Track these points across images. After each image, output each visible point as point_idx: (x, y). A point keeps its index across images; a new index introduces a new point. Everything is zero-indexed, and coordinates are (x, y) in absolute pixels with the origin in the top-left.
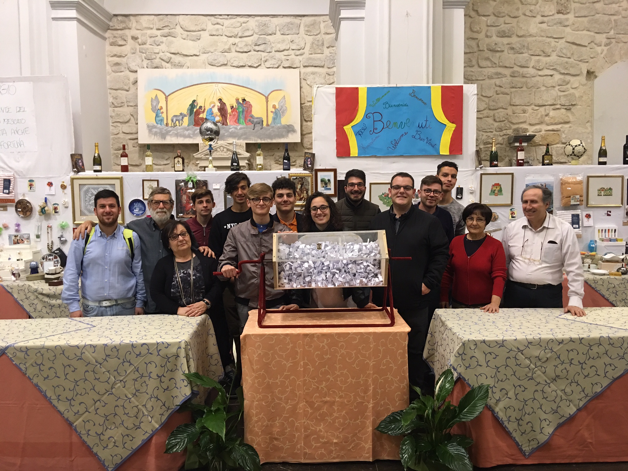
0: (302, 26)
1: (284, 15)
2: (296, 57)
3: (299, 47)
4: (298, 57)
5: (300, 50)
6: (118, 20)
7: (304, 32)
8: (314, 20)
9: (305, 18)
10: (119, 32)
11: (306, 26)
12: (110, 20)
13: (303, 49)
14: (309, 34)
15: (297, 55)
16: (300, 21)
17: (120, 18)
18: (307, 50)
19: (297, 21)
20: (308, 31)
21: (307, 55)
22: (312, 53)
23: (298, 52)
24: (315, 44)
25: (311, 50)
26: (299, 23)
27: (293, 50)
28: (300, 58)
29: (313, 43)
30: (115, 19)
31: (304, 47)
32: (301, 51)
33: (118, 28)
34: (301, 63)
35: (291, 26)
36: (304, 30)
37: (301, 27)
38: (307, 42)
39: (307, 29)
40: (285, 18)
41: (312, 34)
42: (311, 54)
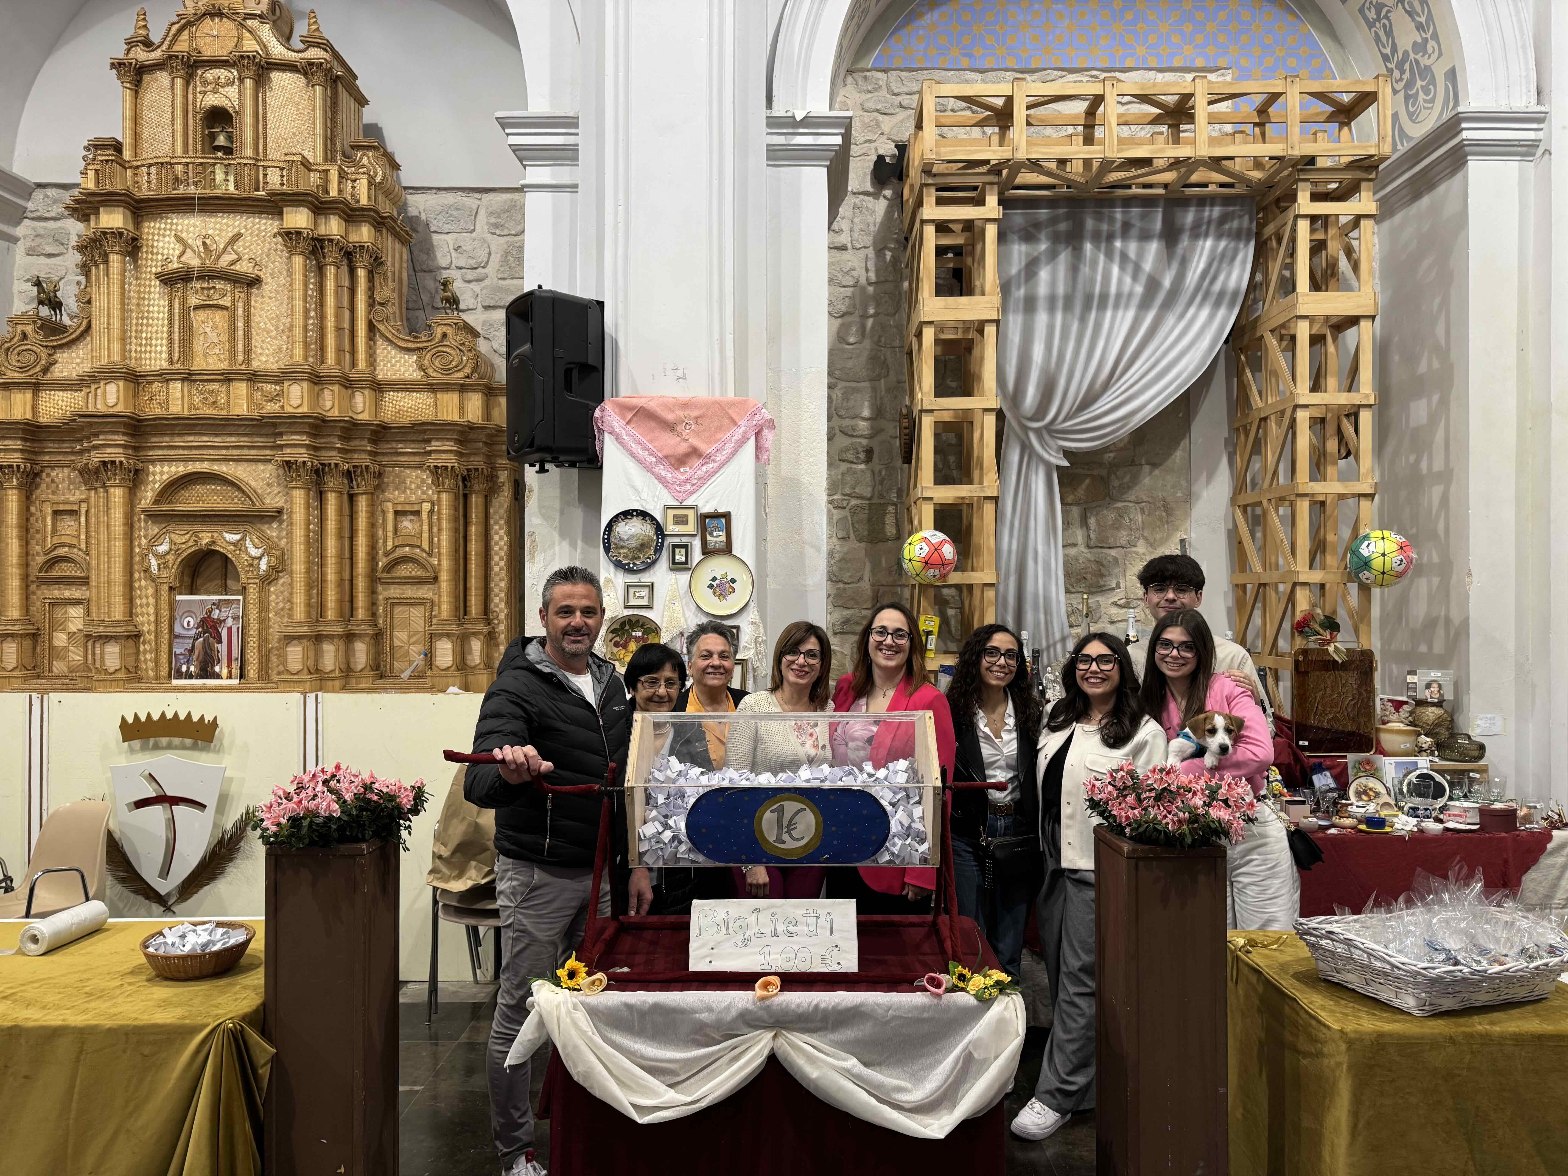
0: (482, 213)
1: (439, 189)
2: (467, 285)
3: (472, 262)
4: (471, 285)
5: (476, 268)
6: (47, 196)
7: (486, 228)
8: (512, 200)
9: (491, 196)
10: (51, 225)
11: (491, 213)
12: (28, 197)
13: (484, 267)
14: (498, 232)
15: (469, 282)
16: (478, 202)
17: (51, 192)
18: (491, 270)
19: (470, 201)
20: (496, 226)
21: (492, 280)
22: (506, 276)
23: (470, 275)
24: (513, 256)
25: (502, 269)
26: (475, 207)
27: (461, 268)
28: (477, 287)
29: (507, 253)
30: (38, 194)
31: (487, 263)
32: (480, 270)
33: (47, 215)
34: (479, 299)
35: (454, 213)
36: (488, 223)
37: (479, 217)
38: (493, 249)
39: (493, 220)
40: (443, 194)
41: (506, 232)
42: (504, 279)
